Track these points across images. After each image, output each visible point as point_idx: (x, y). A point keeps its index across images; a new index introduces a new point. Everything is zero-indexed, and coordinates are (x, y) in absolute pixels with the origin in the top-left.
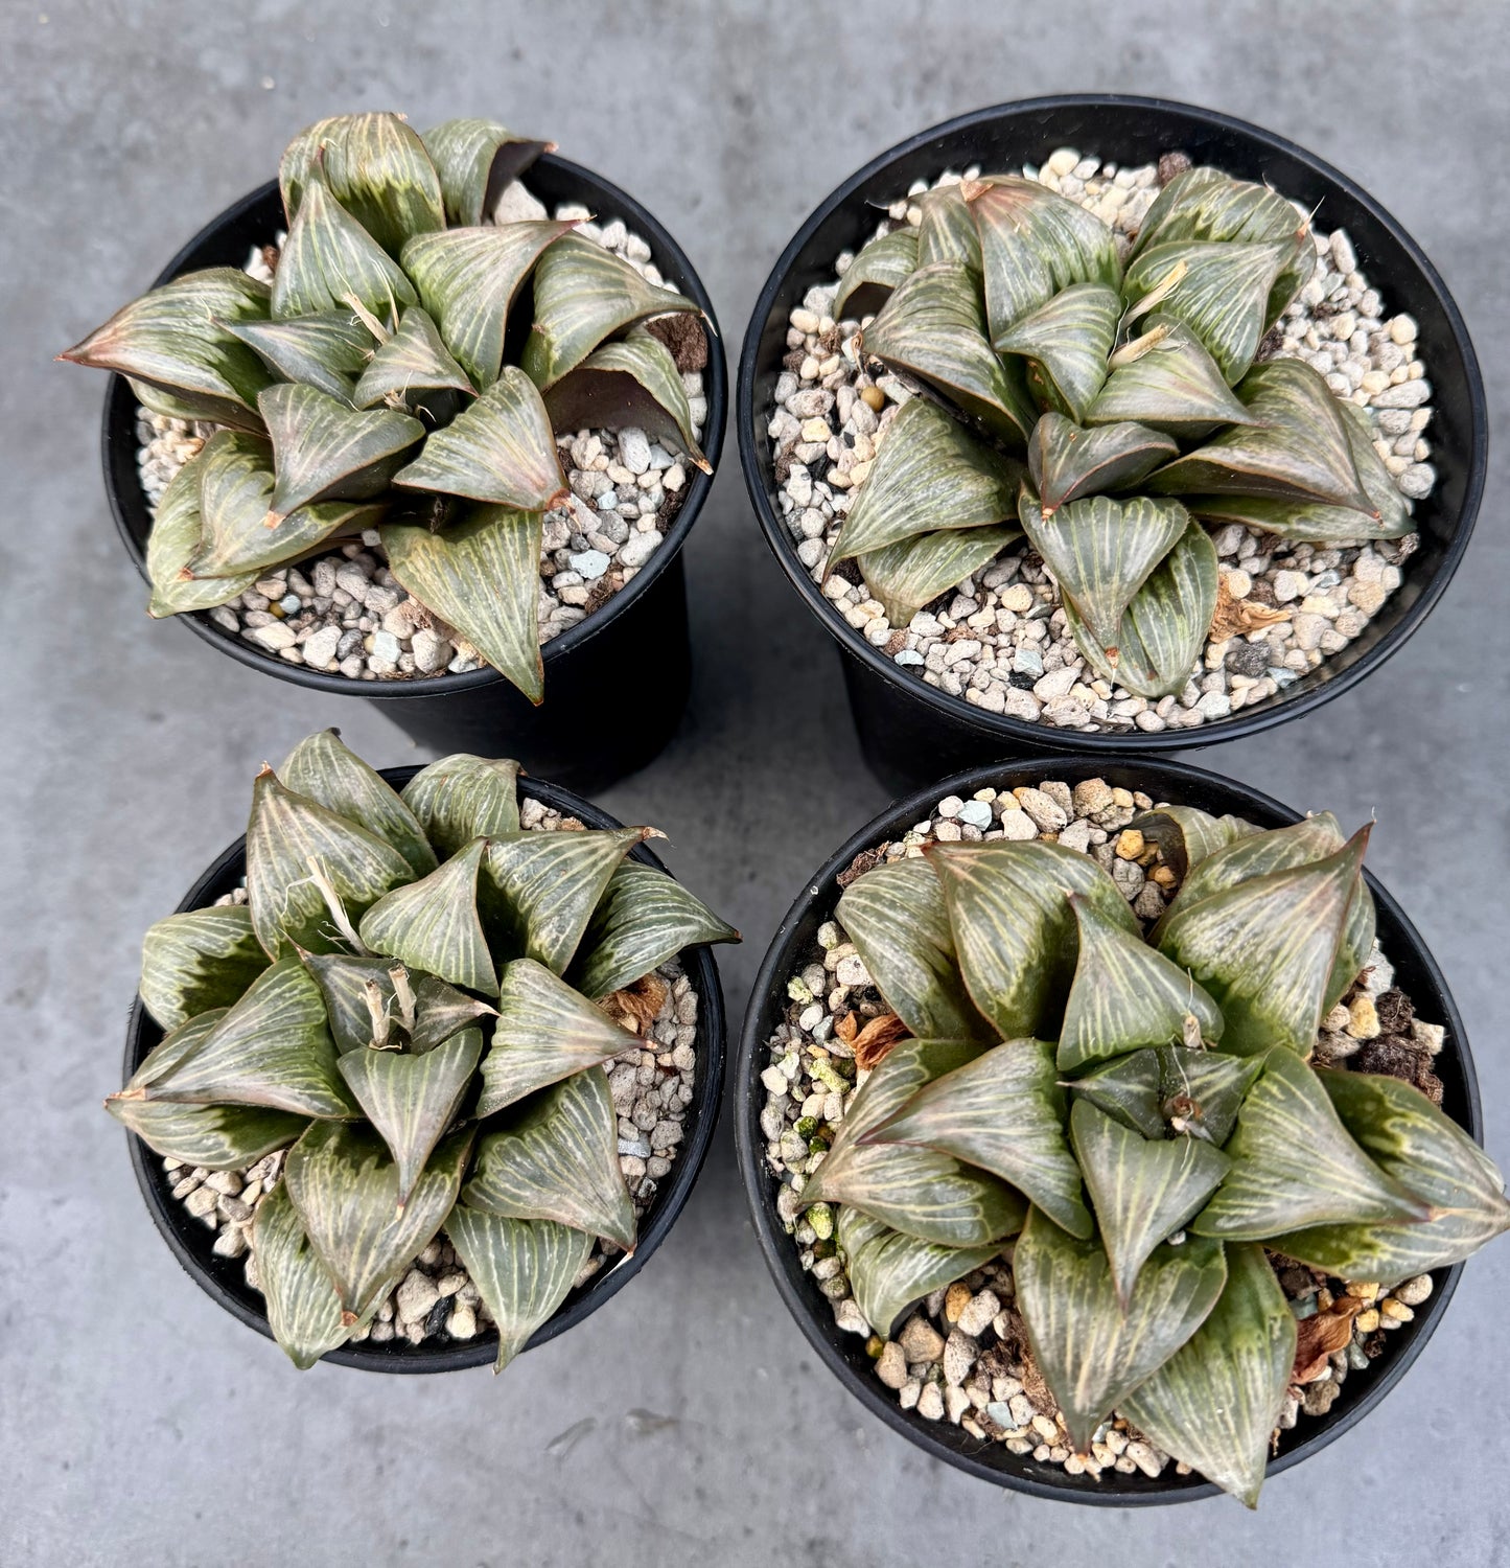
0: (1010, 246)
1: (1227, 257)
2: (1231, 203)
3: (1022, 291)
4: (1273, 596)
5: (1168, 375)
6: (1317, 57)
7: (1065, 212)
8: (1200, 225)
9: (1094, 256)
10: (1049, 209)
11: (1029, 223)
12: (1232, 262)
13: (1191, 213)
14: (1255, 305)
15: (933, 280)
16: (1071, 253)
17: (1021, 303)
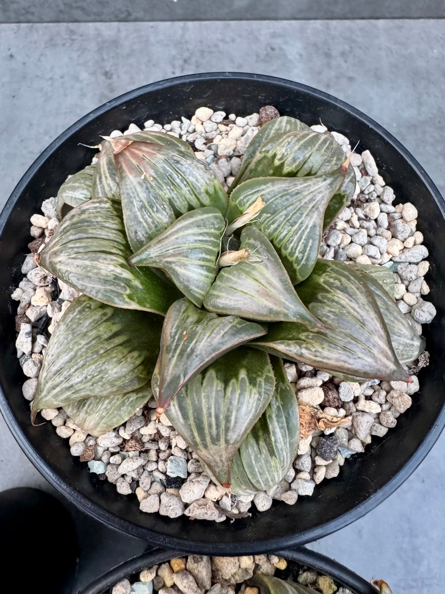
0: (139, 189)
1: (294, 189)
2: (296, 147)
3: (150, 220)
4: (339, 399)
5: (254, 283)
6: (347, 47)
7: (178, 162)
8: (277, 163)
9: (202, 190)
10: (166, 161)
11: (152, 172)
12: (297, 193)
13: (270, 155)
14: (314, 226)
15: (83, 216)
16: (185, 190)
17: (150, 228)
